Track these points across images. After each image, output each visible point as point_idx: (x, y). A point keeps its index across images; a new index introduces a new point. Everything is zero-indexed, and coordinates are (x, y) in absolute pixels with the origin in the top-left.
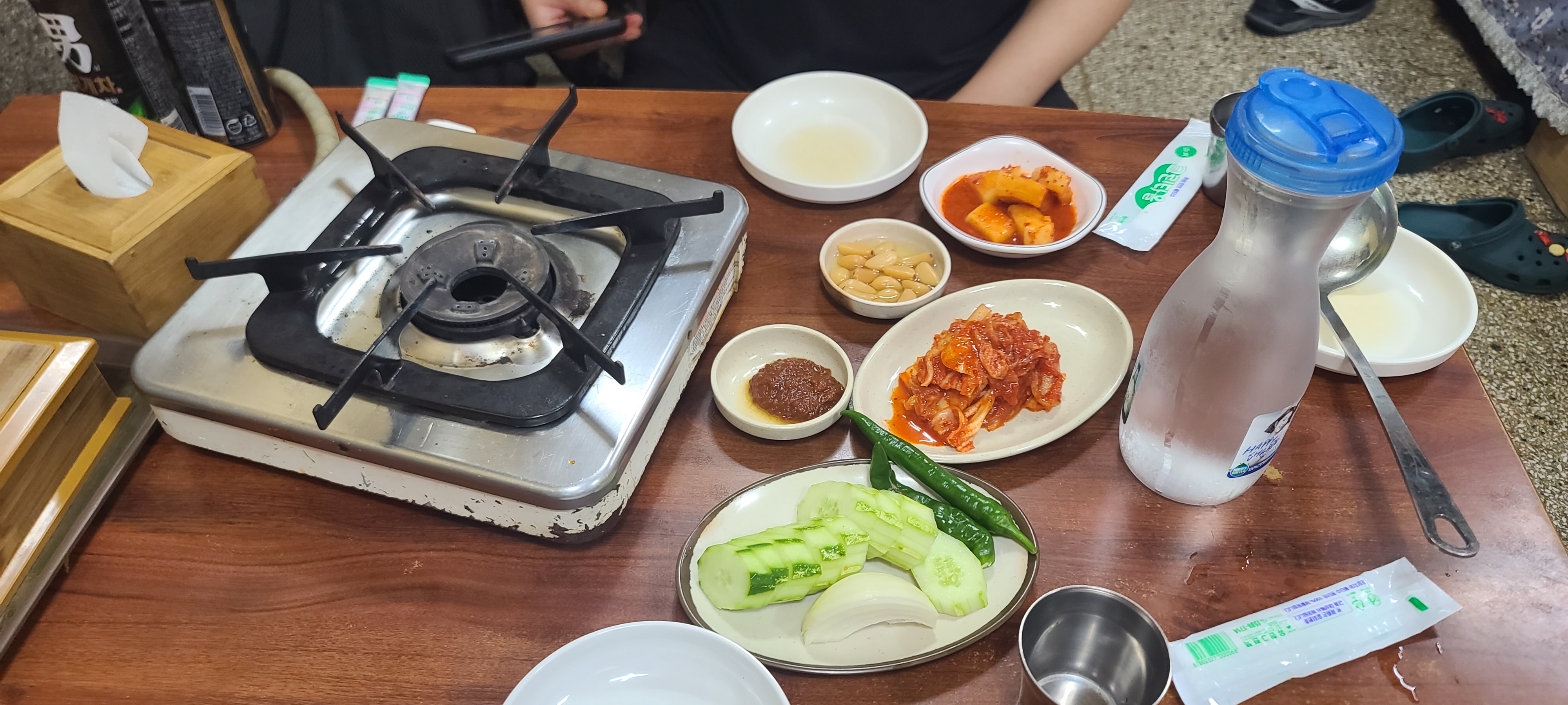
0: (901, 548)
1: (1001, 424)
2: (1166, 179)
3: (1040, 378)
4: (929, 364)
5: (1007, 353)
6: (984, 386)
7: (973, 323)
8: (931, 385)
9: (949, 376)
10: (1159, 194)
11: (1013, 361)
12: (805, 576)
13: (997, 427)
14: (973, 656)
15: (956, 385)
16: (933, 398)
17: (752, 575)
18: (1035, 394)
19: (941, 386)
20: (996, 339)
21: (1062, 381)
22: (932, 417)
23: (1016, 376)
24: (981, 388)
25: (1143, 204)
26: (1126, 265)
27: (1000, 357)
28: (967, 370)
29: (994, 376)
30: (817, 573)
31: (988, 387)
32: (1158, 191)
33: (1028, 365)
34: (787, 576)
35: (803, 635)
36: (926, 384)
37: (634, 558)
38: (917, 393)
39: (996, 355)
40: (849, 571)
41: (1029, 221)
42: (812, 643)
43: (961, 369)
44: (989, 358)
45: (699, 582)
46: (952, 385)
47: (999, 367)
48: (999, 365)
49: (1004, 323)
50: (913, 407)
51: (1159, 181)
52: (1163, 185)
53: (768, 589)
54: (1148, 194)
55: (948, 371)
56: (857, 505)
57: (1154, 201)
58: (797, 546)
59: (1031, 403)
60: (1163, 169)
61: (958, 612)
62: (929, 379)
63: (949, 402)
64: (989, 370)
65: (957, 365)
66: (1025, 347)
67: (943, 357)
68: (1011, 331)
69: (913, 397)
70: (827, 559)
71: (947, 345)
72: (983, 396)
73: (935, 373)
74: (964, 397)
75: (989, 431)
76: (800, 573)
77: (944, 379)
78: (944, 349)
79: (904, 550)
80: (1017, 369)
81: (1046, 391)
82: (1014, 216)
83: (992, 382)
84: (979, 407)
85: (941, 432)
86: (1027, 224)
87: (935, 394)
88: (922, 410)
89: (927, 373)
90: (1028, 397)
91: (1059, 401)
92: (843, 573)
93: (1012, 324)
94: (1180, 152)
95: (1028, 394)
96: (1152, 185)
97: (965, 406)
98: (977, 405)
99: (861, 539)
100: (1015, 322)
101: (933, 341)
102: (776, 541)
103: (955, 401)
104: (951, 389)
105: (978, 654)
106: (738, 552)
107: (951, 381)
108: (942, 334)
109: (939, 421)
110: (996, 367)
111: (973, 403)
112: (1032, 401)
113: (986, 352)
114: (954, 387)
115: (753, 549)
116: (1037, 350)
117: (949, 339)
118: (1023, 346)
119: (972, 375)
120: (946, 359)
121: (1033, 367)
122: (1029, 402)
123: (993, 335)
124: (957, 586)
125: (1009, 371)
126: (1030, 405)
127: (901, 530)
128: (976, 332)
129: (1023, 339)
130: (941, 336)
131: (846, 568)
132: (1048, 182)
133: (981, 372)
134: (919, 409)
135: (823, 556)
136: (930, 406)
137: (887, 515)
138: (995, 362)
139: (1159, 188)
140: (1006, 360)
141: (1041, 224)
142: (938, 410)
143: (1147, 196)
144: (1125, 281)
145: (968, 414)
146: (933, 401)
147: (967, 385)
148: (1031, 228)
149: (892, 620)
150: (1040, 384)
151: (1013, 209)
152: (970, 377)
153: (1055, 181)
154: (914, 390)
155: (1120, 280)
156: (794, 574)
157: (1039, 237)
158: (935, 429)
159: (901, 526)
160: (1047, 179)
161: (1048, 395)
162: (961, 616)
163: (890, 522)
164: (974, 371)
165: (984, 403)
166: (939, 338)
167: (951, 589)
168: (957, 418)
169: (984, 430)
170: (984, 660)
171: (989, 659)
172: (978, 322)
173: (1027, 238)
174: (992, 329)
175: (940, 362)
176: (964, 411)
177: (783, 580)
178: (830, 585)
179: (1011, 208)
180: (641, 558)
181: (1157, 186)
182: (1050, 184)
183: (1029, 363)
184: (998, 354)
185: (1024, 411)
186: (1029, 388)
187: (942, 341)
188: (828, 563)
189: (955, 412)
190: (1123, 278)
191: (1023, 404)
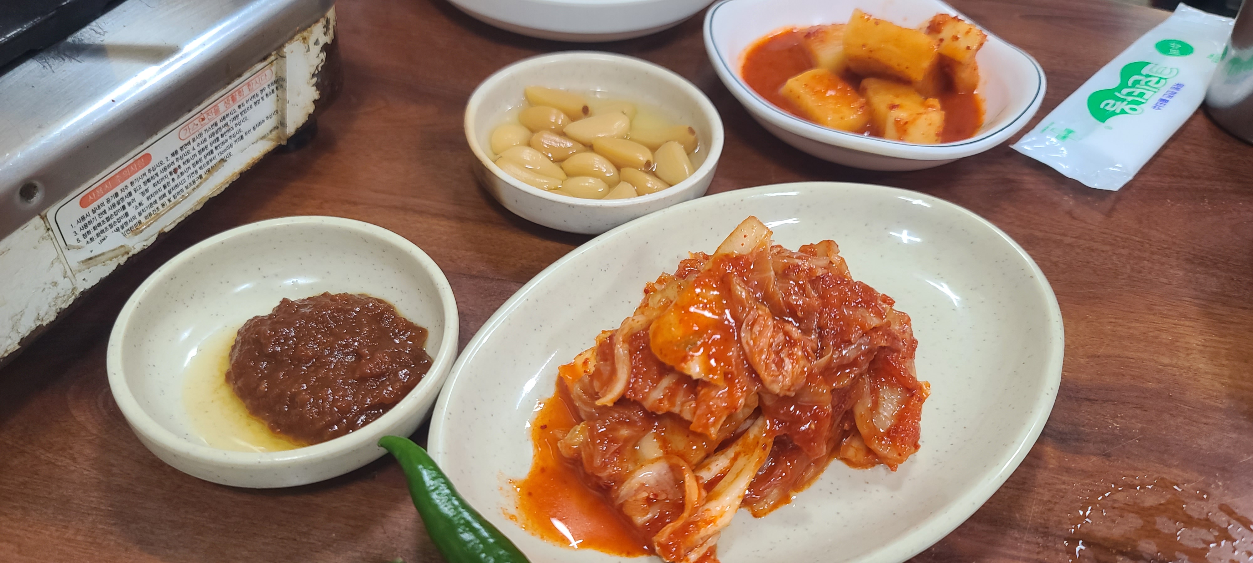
1: (785, 499)
2: (1143, 83)
3: (874, 391)
4: (621, 350)
5: (806, 332)
6: (748, 411)
7: (727, 259)
8: (622, 402)
9: (667, 382)
10: (1130, 103)
11: (819, 352)
13: (775, 507)
15: (683, 404)
16: (625, 432)
18: (864, 430)
19: (647, 404)
20: (780, 296)
21: (922, 400)
22: (620, 480)
23: (824, 390)
24: (741, 414)
25: (1101, 115)
26: (1070, 213)
27: (790, 342)
28: (710, 370)
29: (776, 388)
31: (758, 412)
32: (1130, 99)
33: (854, 363)
36: (608, 399)
38: (591, 418)
39: (781, 337)
41: (897, 101)
43: (695, 369)
44: (763, 342)
46: (673, 404)
47: (788, 365)
48: (787, 360)
49: (800, 262)
50: (578, 451)
51: (1130, 84)
52: (1138, 91)
54: (1112, 102)
55: (664, 370)
57: (1123, 112)
59: (853, 448)
60: (1134, 68)
62: (617, 389)
63: (664, 443)
64: (763, 374)
65: (685, 359)
66: (848, 323)
67: (655, 334)
68: (815, 281)
69: (578, 428)
71: (665, 307)
72: (746, 430)
73: (635, 372)
74: (701, 436)
75: (755, 515)
77: (653, 388)
78: (658, 317)
80: (828, 372)
81: (889, 424)
82: (870, 93)
83: (768, 402)
84: (735, 459)
85: (640, 520)
86: (893, 107)
87: (631, 424)
88: (598, 462)
89: (613, 372)
90: (846, 434)
91: (917, 447)
93: (818, 265)
94: (1164, 47)
95: (846, 426)
96: (1119, 89)
97: (702, 454)
98: (731, 452)
100: (824, 262)
101: (641, 297)
103: (679, 442)
104: (670, 415)
107: (671, 395)
108: (660, 281)
109: (637, 491)
110: (780, 364)
111: (723, 446)
112: (856, 444)
113: (757, 329)
114: (676, 410)
116: (875, 329)
117: (672, 293)
118: (843, 317)
119: (721, 383)
120: (660, 340)
121: (865, 367)
122: (849, 445)
123: (775, 288)
125: (811, 377)
126: (851, 453)
128: (735, 280)
129: (843, 301)
130: (657, 287)
132: (942, 40)
133: (742, 379)
134: (591, 457)
136: (618, 452)
138: (777, 353)
139: (1130, 94)
140: (804, 349)
141: (921, 110)
142: (639, 462)
143: (1109, 105)
144: (1068, 240)
145: (707, 475)
146: (627, 440)
147: (709, 407)
148: (901, 114)
150: (876, 404)
151: (871, 84)
152: (716, 387)
153: (956, 38)
154: (584, 410)
155: (1059, 238)
157: (915, 131)
158: (628, 511)
160: (941, 36)
161: (893, 434)
164: (726, 374)
165: (748, 451)
166: (655, 291)
168: (679, 484)
169: (745, 511)
172: (739, 258)
173: (890, 128)
174: (772, 273)
175: (647, 347)
176: (698, 467)
179: (866, 82)
181: (1125, 91)
182: (944, 44)
183: (855, 359)
184: (786, 334)
185: (836, 465)
186: (849, 415)
187: (658, 297)
189: (675, 469)
190: (1064, 235)
191: (835, 450)
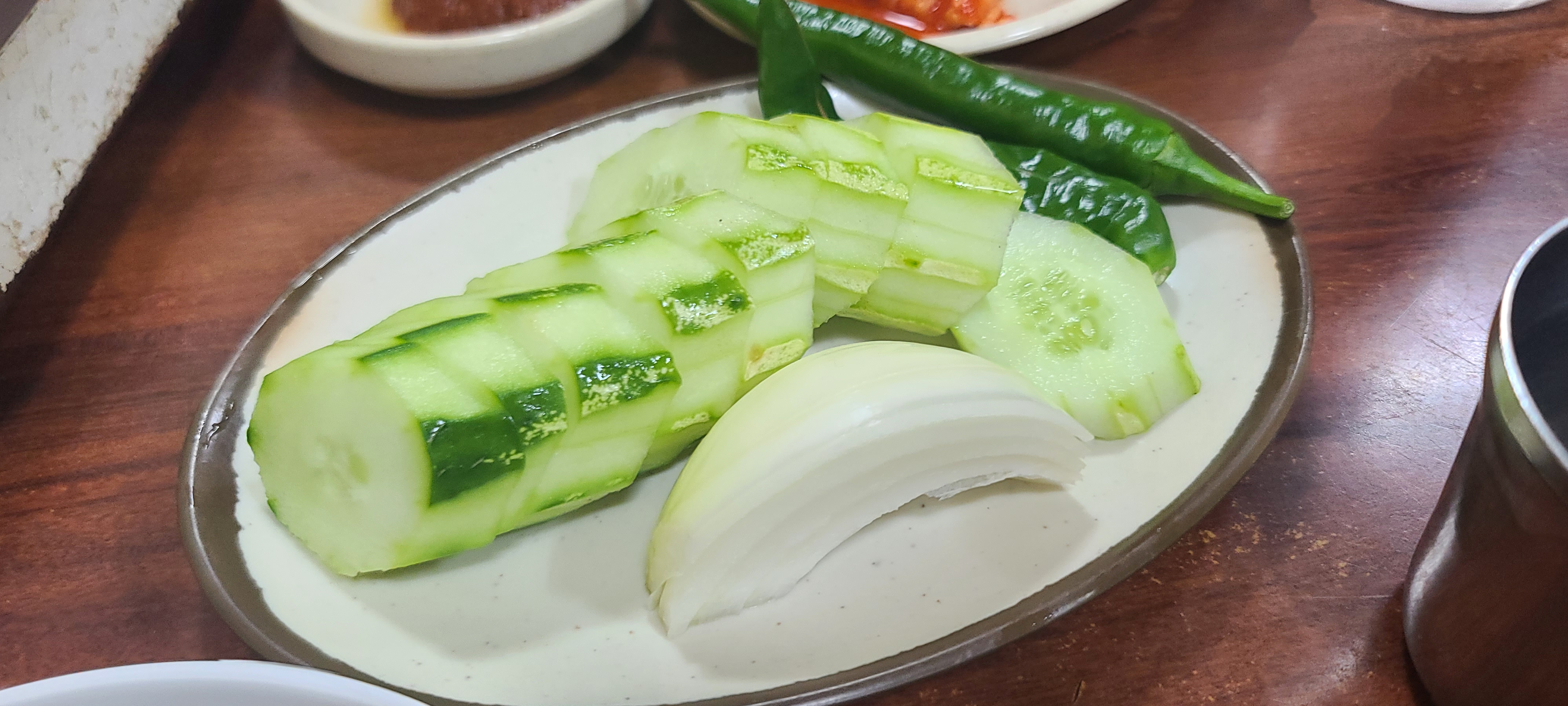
0: (915, 264)
12: (625, 398)
14: (1203, 545)
17: (426, 427)
30: (664, 380)
34: (561, 409)
35: (657, 603)
37: (65, 479)
40: (767, 362)
42: (695, 622)
45: (271, 505)
53: (497, 471)
56: (748, 157)
58: (577, 305)
61: (1129, 422)
70: (691, 330)
76: (605, 390)
79: (927, 267)
92: (752, 372)
99: (786, 250)
102: (500, 300)
105: (1212, 535)
106: (364, 359)
115: (419, 340)
124: (1105, 347)
127: (906, 203)
131: (757, 354)
135: (672, 319)
137: (850, 167)
149: (947, 487)
156: (584, 397)
159: (901, 193)
162: (1137, 434)
163: (866, 185)
167: (1088, 357)
170: (1238, 550)
171: (1249, 544)
177: (547, 427)
178: (714, 419)
180: (89, 476)
188: (693, 342)
